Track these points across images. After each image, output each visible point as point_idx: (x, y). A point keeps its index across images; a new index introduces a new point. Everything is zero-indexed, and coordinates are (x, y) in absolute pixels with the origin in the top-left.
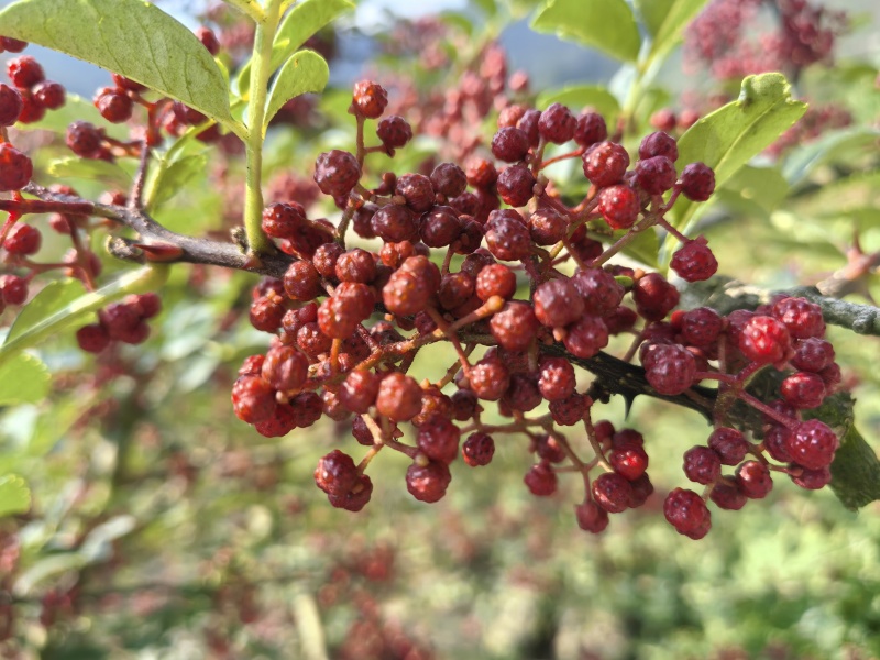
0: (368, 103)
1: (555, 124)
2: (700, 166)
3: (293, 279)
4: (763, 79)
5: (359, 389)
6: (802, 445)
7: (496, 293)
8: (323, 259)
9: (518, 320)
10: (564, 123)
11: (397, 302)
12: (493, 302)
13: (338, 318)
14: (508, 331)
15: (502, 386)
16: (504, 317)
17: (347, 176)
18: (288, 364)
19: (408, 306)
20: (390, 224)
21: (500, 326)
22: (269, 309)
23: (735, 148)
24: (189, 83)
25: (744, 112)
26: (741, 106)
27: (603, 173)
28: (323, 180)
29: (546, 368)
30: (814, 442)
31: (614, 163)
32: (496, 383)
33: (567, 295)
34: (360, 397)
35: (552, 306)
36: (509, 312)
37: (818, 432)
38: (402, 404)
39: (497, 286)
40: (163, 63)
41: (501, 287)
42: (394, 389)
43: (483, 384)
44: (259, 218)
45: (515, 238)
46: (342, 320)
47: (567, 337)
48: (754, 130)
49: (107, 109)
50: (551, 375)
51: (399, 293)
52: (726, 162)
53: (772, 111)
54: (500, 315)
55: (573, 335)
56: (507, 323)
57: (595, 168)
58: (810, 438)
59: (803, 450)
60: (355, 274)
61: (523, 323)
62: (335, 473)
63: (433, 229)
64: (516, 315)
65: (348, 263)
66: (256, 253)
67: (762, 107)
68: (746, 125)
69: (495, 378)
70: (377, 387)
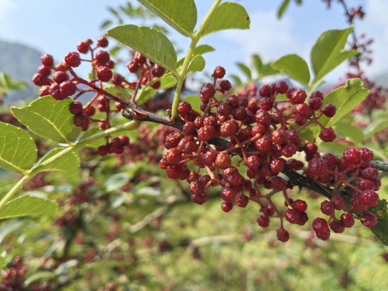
0: (219, 73)
1: (281, 86)
2: (330, 105)
3: (187, 127)
4: (354, 80)
5: (210, 156)
6: (365, 196)
7: (259, 133)
8: (198, 121)
9: (266, 141)
10: (284, 86)
11: (225, 130)
12: (257, 135)
13: (205, 133)
14: (262, 145)
15: (258, 164)
16: (261, 140)
17: (212, 91)
18: (188, 144)
19: (229, 132)
20: (224, 108)
21: (259, 143)
22: (175, 139)
23: (343, 104)
24: (165, 57)
25: (347, 91)
26: (346, 89)
27: (297, 99)
28: (204, 92)
29: (274, 160)
30: (369, 195)
31: (302, 95)
32: (256, 162)
33: (283, 133)
34: (210, 159)
35: (278, 136)
36: (263, 139)
37: (371, 192)
38: (224, 162)
39: (259, 130)
40: (158, 50)
41: (261, 131)
42: (222, 156)
43: (252, 162)
44: (177, 106)
45: (266, 117)
46: (206, 133)
47: (282, 149)
48: (350, 99)
49: (131, 68)
50: (275, 162)
51: (226, 127)
52: (340, 110)
53: (357, 92)
54: (260, 140)
55: (284, 148)
56: (262, 142)
57: (295, 97)
58: (368, 194)
59: (365, 198)
60: (210, 123)
61: (267, 142)
62: (197, 186)
63: (238, 113)
64: (265, 140)
65: (208, 120)
66: (174, 118)
67: (353, 90)
68: (348, 96)
69: (256, 160)
70: (216, 156)
